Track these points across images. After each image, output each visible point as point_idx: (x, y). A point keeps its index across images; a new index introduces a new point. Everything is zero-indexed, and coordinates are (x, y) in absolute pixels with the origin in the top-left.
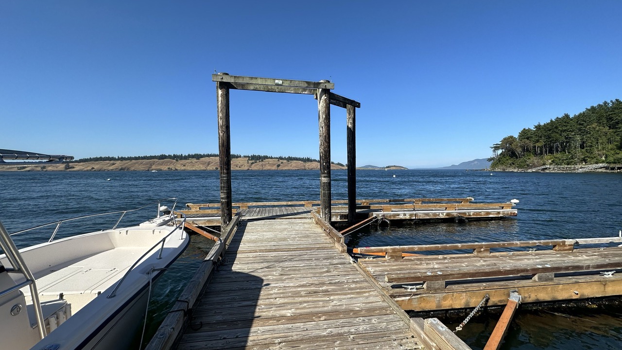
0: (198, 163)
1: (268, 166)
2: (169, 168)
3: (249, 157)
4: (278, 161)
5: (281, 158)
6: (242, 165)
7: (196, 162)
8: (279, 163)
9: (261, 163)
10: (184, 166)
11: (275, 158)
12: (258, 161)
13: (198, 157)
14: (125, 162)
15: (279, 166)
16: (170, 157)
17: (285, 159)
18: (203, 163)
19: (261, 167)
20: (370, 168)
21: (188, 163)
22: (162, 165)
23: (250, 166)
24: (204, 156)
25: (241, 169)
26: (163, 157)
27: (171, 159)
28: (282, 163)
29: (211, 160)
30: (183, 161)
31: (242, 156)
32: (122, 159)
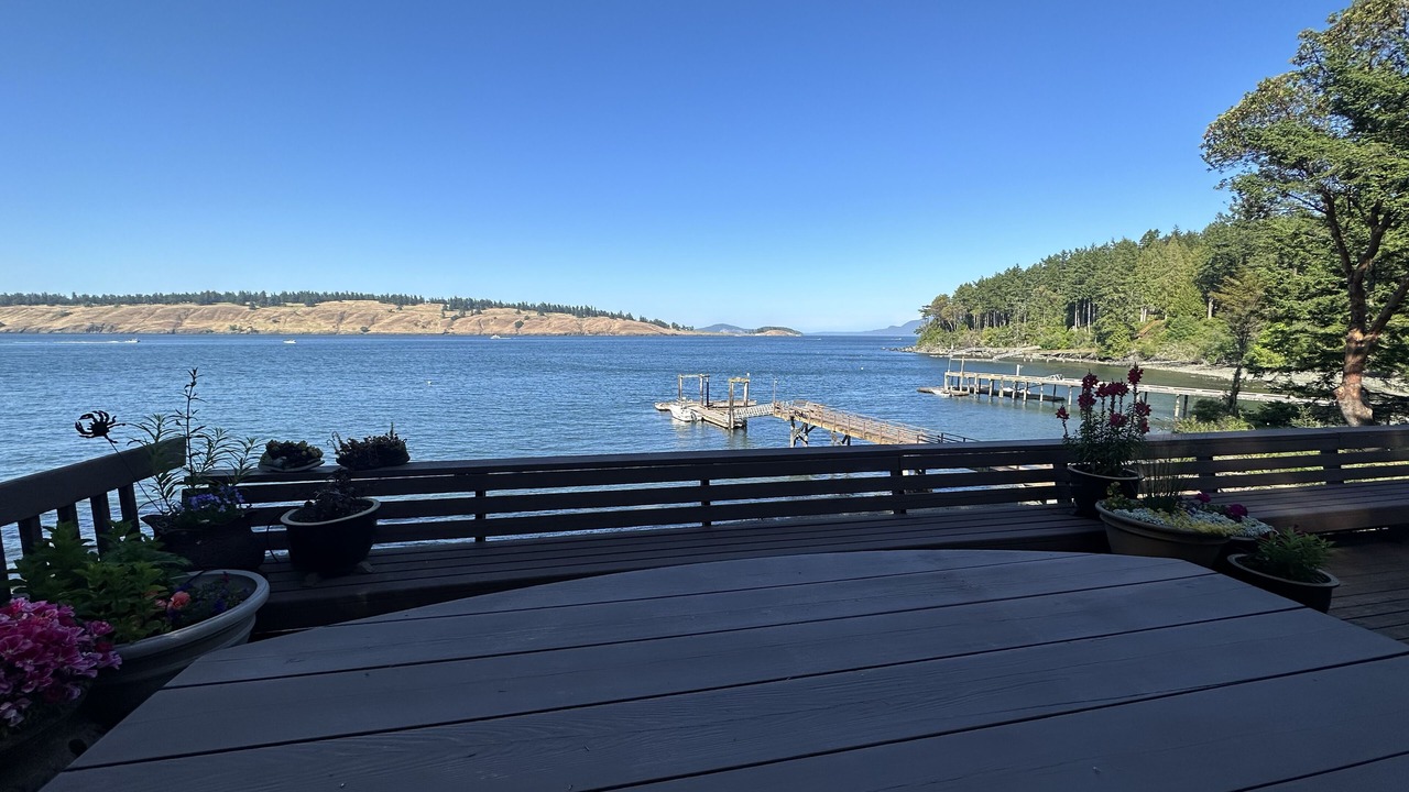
0: (313, 315)
1: (495, 326)
2: (233, 328)
3: (443, 302)
4: (519, 313)
5: (523, 307)
6: (429, 323)
7: (308, 314)
8: (521, 318)
9: (476, 318)
10: (275, 322)
11: (508, 306)
12: (468, 313)
13: (312, 299)
14: (98, 309)
15: (519, 325)
16: (229, 298)
17: (533, 308)
18: (328, 316)
19: (477, 328)
20: (725, 332)
21: (284, 314)
22: (212, 318)
23: (450, 325)
24: (325, 298)
25: (427, 331)
26: (210, 299)
27: (233, 302)
28: (527, 318)
29: (345, 308)
30: (271, 310)
31: (426, 299)
32: (88, 301)
